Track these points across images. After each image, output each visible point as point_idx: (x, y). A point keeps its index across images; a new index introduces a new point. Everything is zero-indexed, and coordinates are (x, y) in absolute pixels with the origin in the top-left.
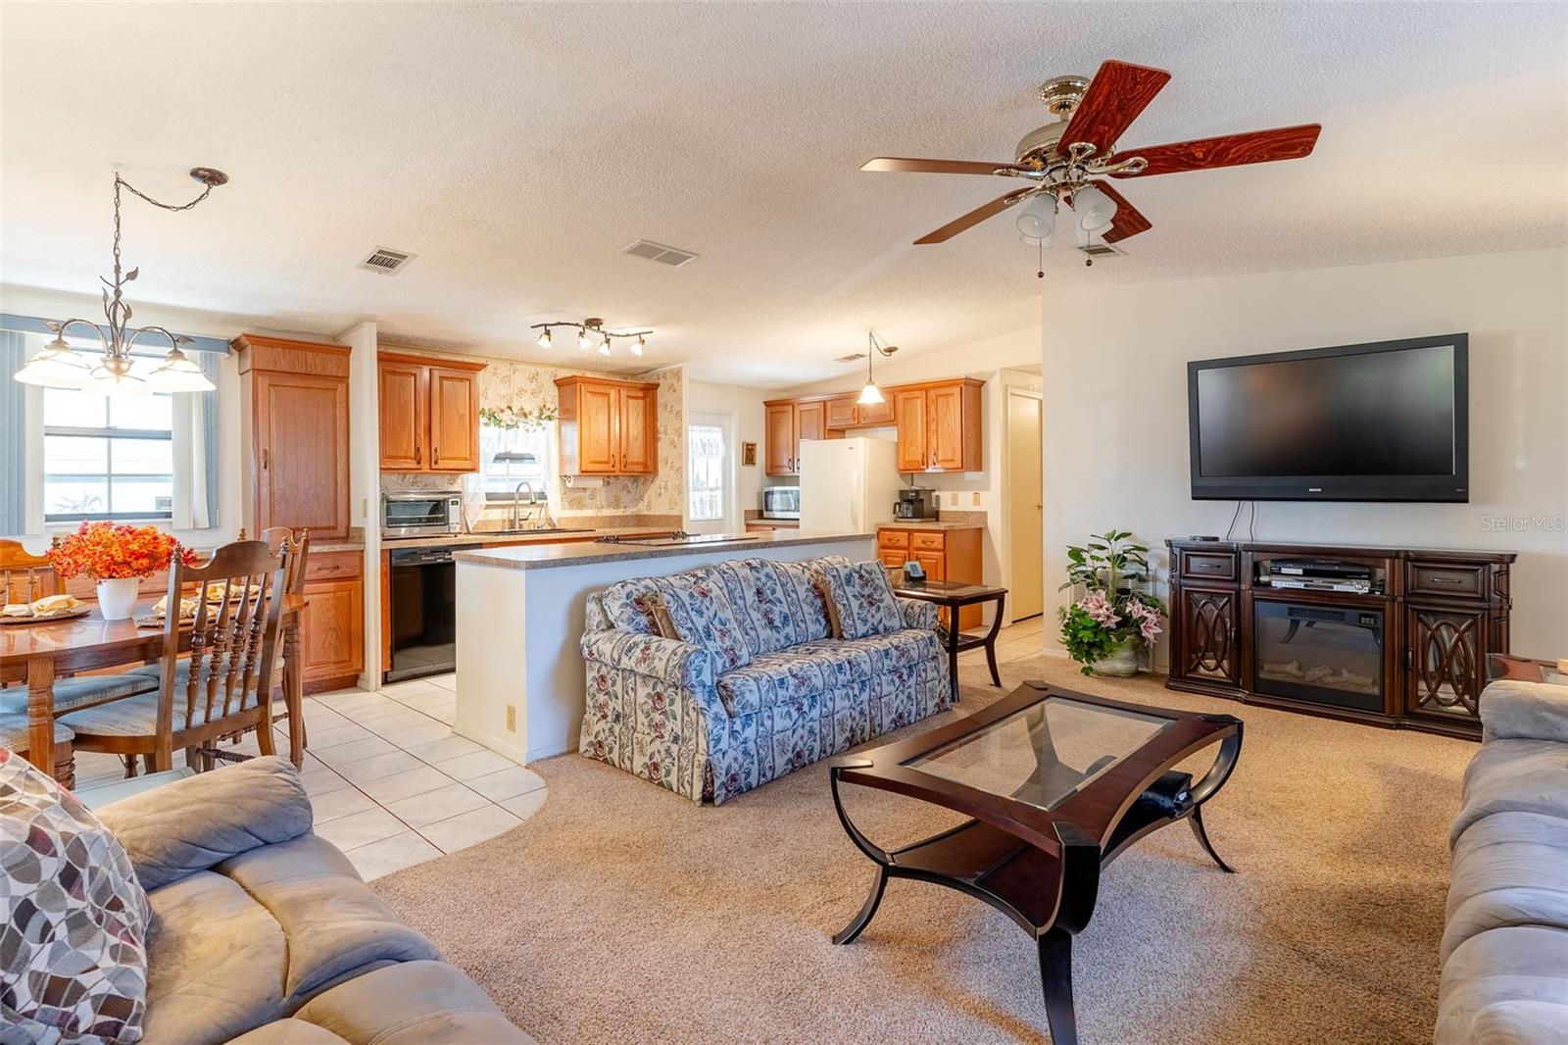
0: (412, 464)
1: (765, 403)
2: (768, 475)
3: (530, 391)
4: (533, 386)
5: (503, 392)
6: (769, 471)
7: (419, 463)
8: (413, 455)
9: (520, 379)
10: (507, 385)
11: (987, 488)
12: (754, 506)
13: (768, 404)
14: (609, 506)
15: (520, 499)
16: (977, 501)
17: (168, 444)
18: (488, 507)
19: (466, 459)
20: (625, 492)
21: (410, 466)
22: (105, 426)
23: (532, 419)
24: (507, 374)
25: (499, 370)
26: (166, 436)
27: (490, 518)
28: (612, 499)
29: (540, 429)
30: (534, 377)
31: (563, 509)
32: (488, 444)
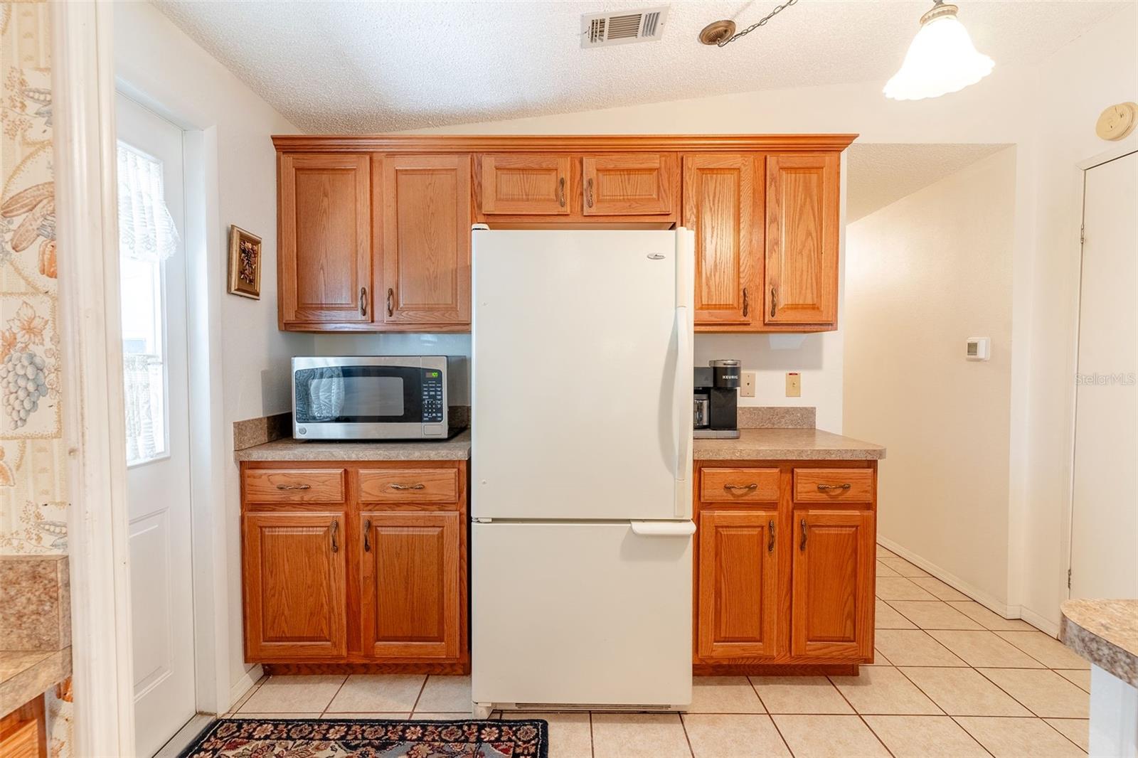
1: (274, 138)
2: (286, 326)
6: (290, 316)
11: (816, 365)
12: (255, 409)
13: (284, 145)
16: (793, 387)
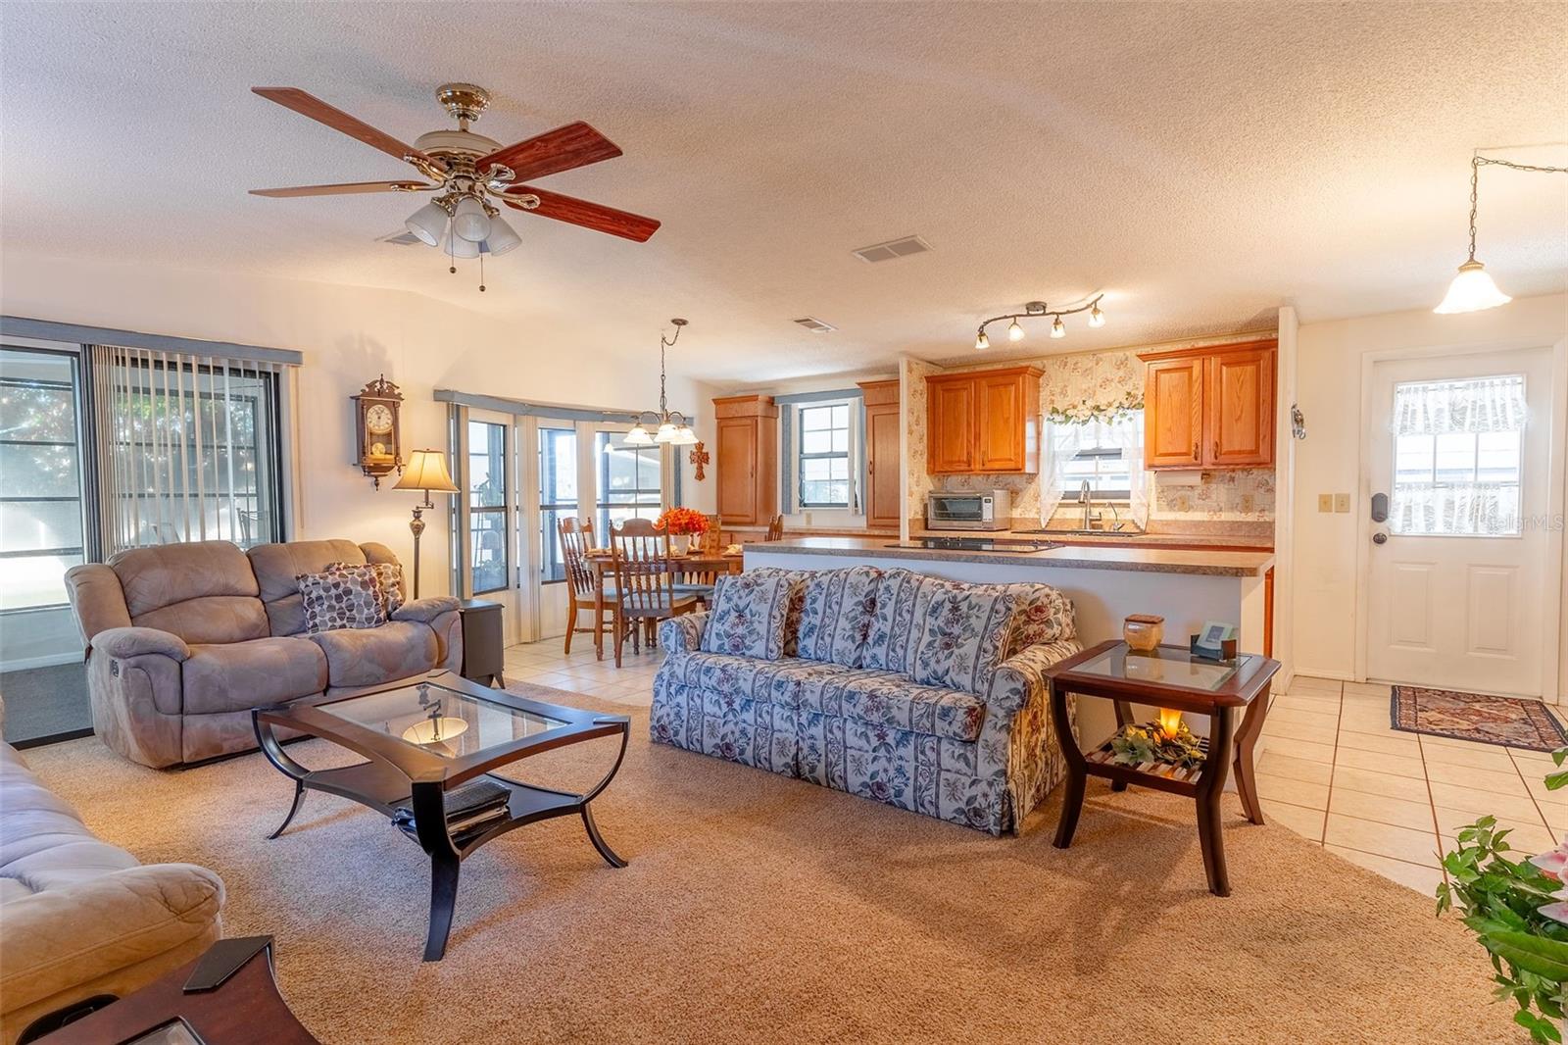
0: (964, 467)
3: (1117, 379)
4: (1121, 373)
5: (1084, 387)
7: (969, 465)
8: (965, 459)
9: (1105, 368)
10: (1089, 378)
14: (1232, 509)
15: (1092, 498)
17: (846, 459)
18: (1061, 505)
19: (1011, 460)
20: (1262, 491)
21: (962, 468)
22: (829, 450)
23: (1111, 411)
24: (1091, 364)
25: (1079, 365)
26: (844, 455)
27: (1068, 517)
28: (1237, 500)
29: (1125, 420)
30: (1122, 364)
31: (1160, 509)
32: (1064, 441)
